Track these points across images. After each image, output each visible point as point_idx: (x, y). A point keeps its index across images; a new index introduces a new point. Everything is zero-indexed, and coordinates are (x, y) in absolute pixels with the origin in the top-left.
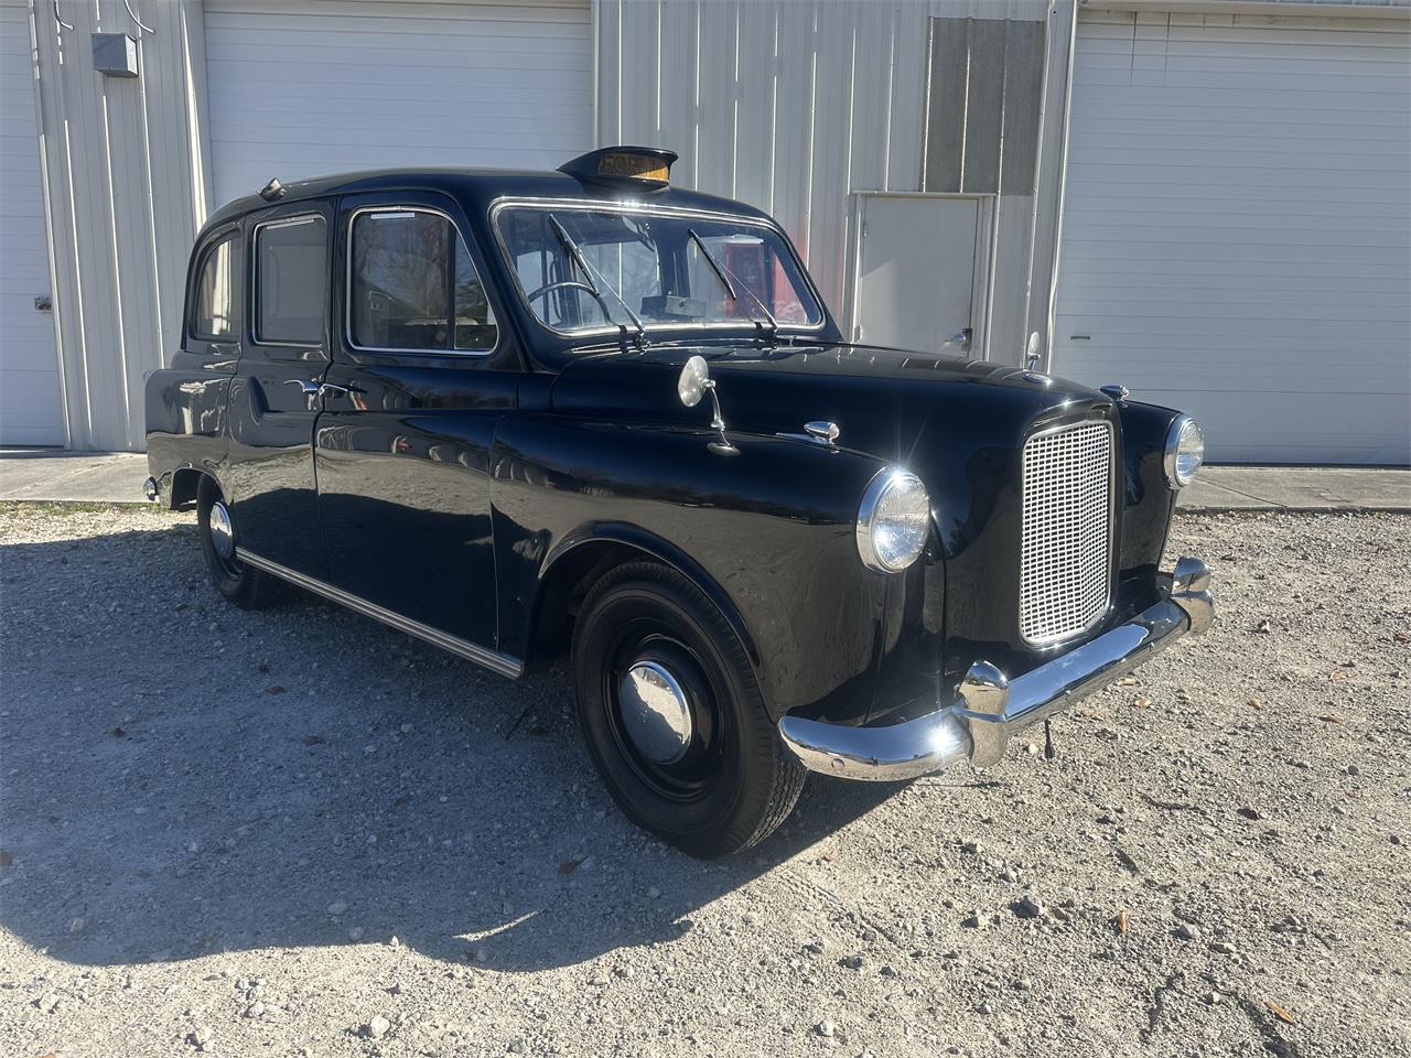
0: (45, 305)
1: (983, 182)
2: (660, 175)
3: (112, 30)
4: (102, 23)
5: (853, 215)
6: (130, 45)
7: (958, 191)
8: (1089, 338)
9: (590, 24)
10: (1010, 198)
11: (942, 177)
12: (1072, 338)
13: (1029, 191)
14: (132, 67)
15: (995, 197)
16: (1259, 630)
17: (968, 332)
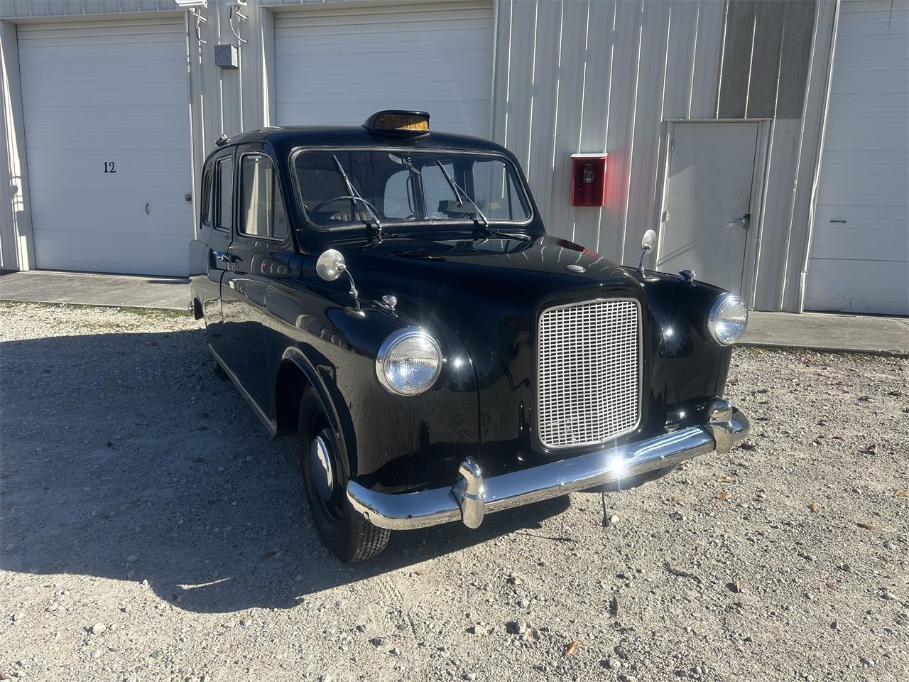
0: (189, 199)
1: (762, 110)
2: (419, 127)
3: (226, 43)
4: (221, 39)
5: (664, 136)
6: (234, 50)
7: (744, 118)
8: (845, 222)
9: (492, 19)
10: (783, 121)
11: (732, 108)
12: (831, 221)
13: (798, 115)
14: (234, 63)
15: (771, 121)
16: (869, 451)
17: (748, 217)
